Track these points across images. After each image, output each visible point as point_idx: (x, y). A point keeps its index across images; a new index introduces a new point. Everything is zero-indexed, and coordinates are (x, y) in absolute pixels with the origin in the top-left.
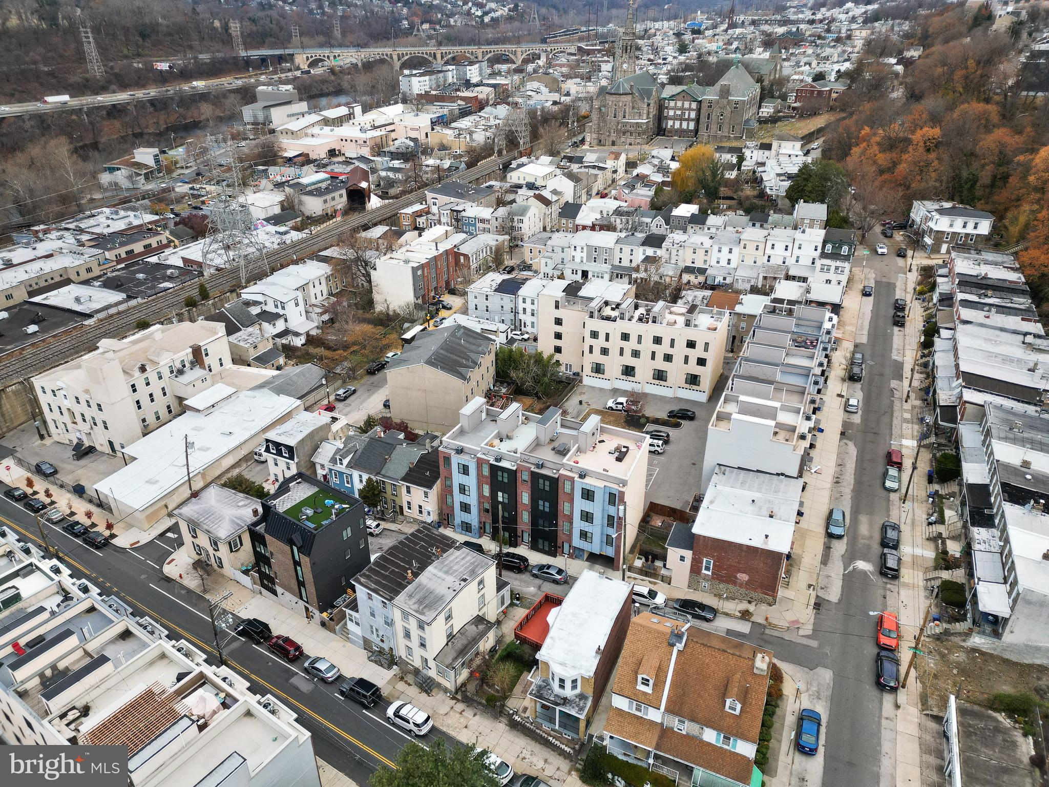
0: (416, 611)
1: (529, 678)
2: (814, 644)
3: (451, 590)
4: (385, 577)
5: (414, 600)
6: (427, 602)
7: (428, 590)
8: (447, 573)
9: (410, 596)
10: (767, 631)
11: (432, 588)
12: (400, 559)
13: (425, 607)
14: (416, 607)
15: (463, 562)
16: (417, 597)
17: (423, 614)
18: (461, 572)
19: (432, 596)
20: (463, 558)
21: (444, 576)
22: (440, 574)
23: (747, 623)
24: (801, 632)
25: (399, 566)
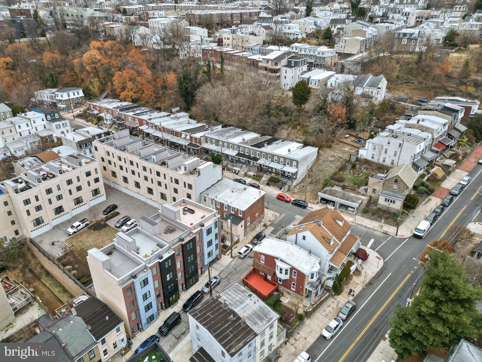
2: (284, 215)
5: (259, 322)
7: (253, 314)
8: (241, 303)
9: (256, 324)
10: (275, 223)
11: (252, 311)
12: (221, 326)
13: (266, 317)
14: (265, 322)
15: (233, 295)
16: (257, 320)
17: (271, 319)
18: (243, 296)
19: (259, 312)
20: (229, 295)
21: (245, 304)
22: (242, 306)
23: (269, 227)
24: (278, 215)
25: (228, 328)
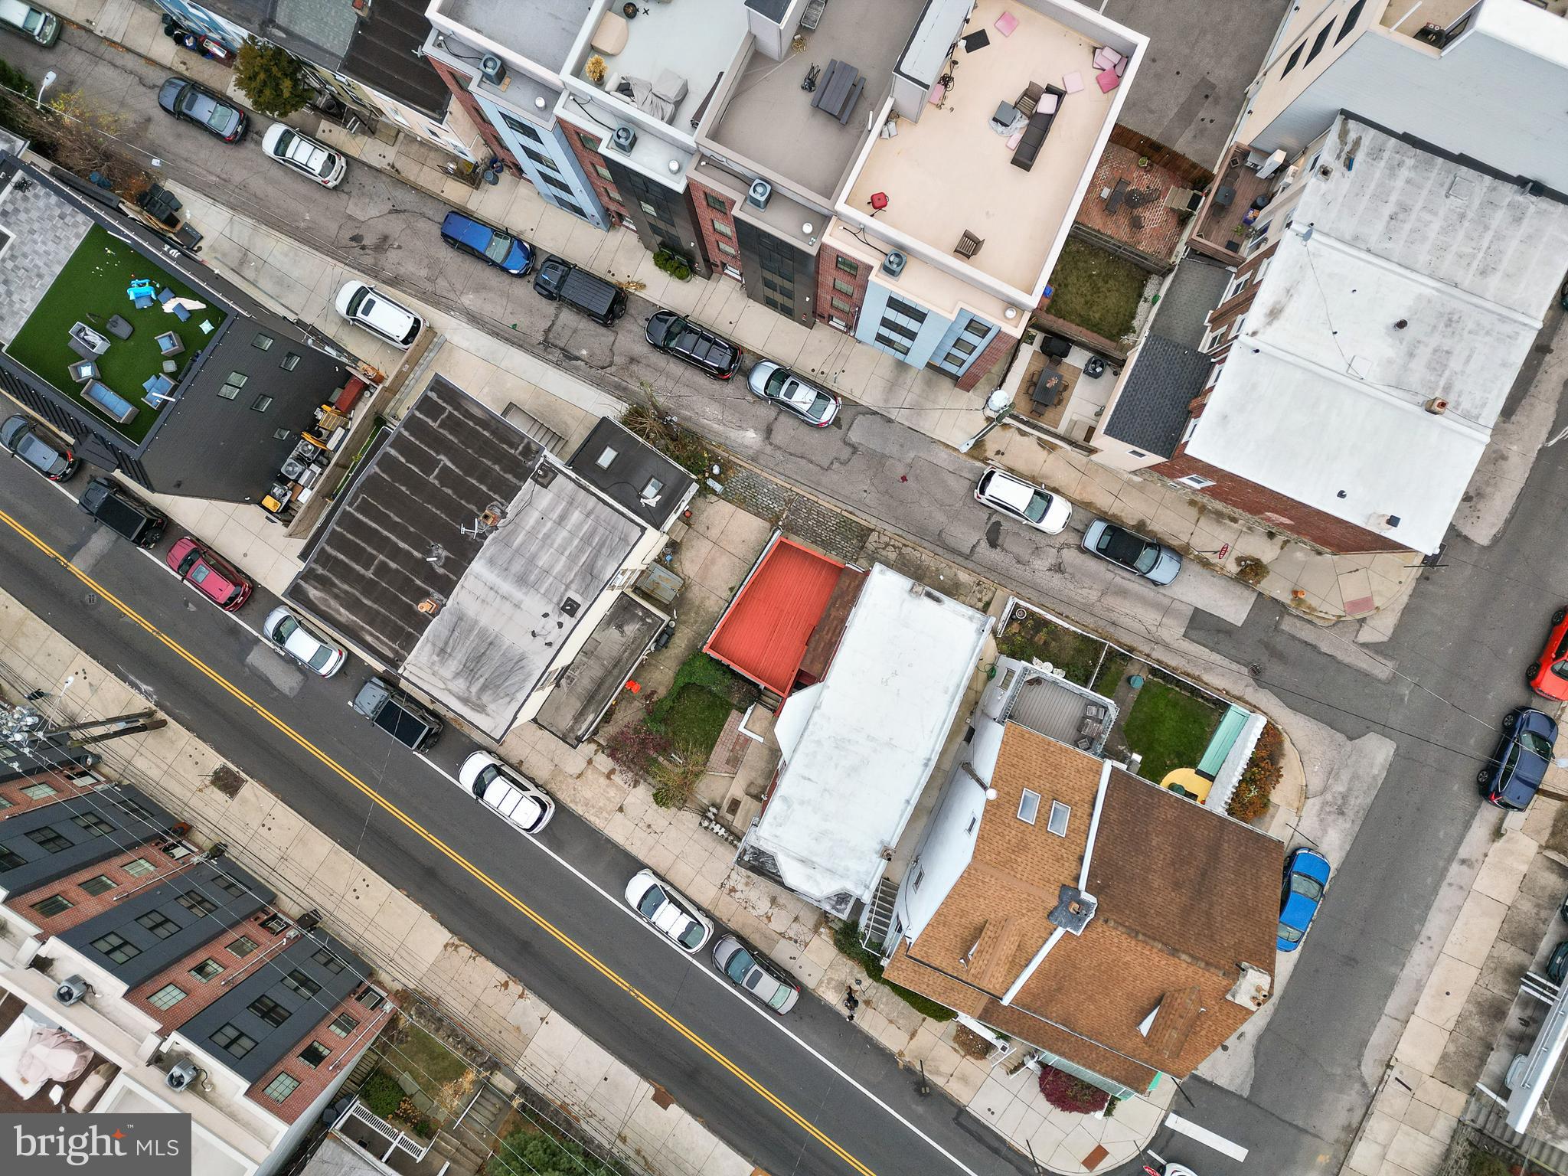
0: (465, 701)
1: (741, 728)
2: (1382, 669)
3: (540, 641)
4: (368, 587)
5: (454, 665)
6: (486, 672)
7: (483, 634)
8: (522, 580)
9: (443, 652)
10: (1287, 625)
11: (495, 628)
12: (393, 527)
13: (484, 688)
14: (460, 685)
15: (563, 534)
16: (460, 656)
17: (481, 709)
18: (559, 578)
19: (496, 656)
20: (562, 519)
21: (518, 594)
22: (507, 587)
23: (1246, 593)
24: (1366, 635)
25: (395, 553)
